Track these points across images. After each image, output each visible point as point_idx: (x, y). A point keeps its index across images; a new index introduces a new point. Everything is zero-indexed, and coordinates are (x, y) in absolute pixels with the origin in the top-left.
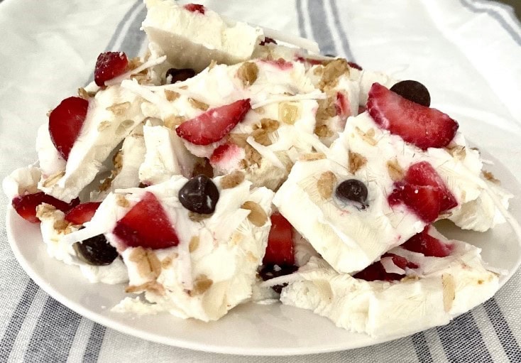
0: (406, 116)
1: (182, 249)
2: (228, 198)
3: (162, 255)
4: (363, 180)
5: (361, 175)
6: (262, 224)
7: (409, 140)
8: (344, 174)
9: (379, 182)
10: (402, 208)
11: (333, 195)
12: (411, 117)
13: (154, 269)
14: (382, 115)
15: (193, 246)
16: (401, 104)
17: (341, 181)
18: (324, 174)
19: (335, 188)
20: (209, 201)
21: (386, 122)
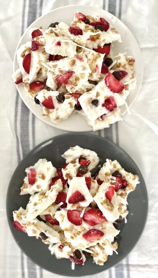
0: (113, 83)
1: (55, 110)
2: (66, 101)
3: (51, 110)
4: (98, 99)
5: (98, 98)
6: (72, 108)
7: (111, 90)
8: (94, 98)
9: (102, 100)
10: (104, 108)
11: (91, 103)
12: (114, 84)
13: (49, 112)
14: (108, 82)
15: (57, 110)
16: (113, 79)
17: (93, 99)
18: (90, 98)
19: (91, 101)
20: (62, 101)
21: (108, 85)
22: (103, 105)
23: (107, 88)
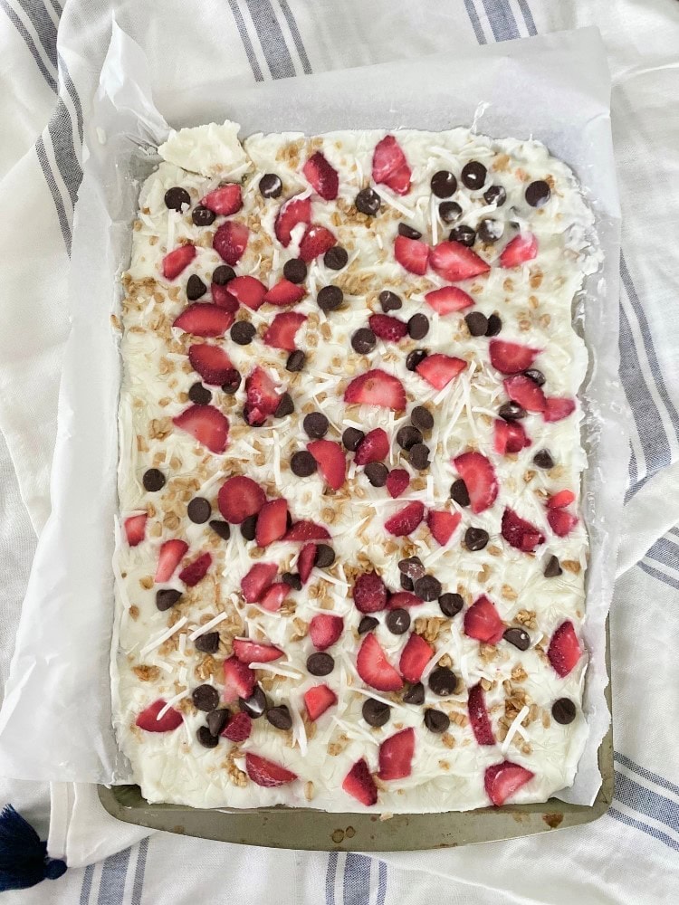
22: (528, 443)
23: (499, 481)
